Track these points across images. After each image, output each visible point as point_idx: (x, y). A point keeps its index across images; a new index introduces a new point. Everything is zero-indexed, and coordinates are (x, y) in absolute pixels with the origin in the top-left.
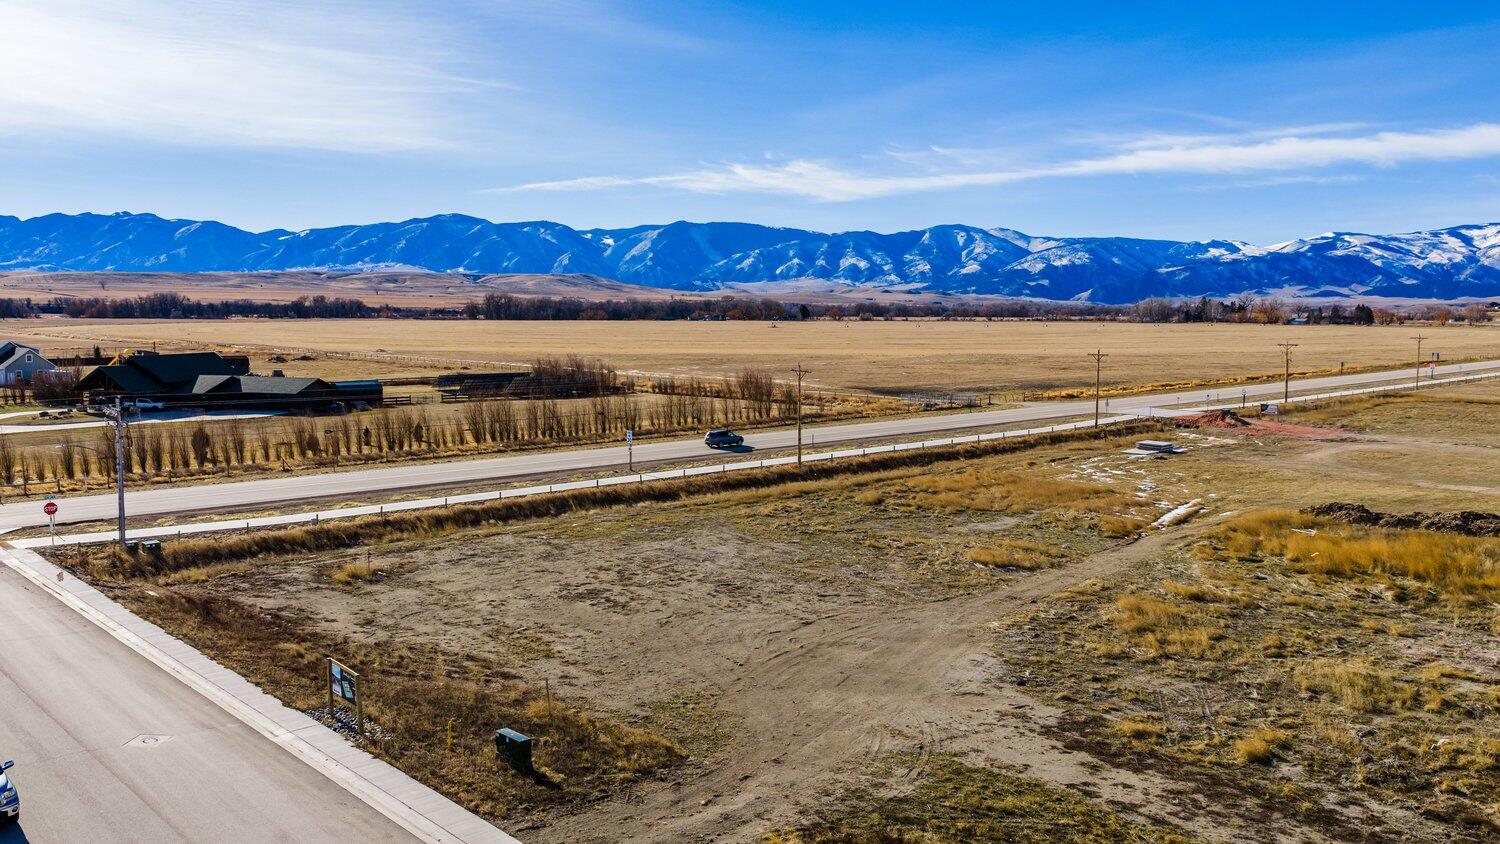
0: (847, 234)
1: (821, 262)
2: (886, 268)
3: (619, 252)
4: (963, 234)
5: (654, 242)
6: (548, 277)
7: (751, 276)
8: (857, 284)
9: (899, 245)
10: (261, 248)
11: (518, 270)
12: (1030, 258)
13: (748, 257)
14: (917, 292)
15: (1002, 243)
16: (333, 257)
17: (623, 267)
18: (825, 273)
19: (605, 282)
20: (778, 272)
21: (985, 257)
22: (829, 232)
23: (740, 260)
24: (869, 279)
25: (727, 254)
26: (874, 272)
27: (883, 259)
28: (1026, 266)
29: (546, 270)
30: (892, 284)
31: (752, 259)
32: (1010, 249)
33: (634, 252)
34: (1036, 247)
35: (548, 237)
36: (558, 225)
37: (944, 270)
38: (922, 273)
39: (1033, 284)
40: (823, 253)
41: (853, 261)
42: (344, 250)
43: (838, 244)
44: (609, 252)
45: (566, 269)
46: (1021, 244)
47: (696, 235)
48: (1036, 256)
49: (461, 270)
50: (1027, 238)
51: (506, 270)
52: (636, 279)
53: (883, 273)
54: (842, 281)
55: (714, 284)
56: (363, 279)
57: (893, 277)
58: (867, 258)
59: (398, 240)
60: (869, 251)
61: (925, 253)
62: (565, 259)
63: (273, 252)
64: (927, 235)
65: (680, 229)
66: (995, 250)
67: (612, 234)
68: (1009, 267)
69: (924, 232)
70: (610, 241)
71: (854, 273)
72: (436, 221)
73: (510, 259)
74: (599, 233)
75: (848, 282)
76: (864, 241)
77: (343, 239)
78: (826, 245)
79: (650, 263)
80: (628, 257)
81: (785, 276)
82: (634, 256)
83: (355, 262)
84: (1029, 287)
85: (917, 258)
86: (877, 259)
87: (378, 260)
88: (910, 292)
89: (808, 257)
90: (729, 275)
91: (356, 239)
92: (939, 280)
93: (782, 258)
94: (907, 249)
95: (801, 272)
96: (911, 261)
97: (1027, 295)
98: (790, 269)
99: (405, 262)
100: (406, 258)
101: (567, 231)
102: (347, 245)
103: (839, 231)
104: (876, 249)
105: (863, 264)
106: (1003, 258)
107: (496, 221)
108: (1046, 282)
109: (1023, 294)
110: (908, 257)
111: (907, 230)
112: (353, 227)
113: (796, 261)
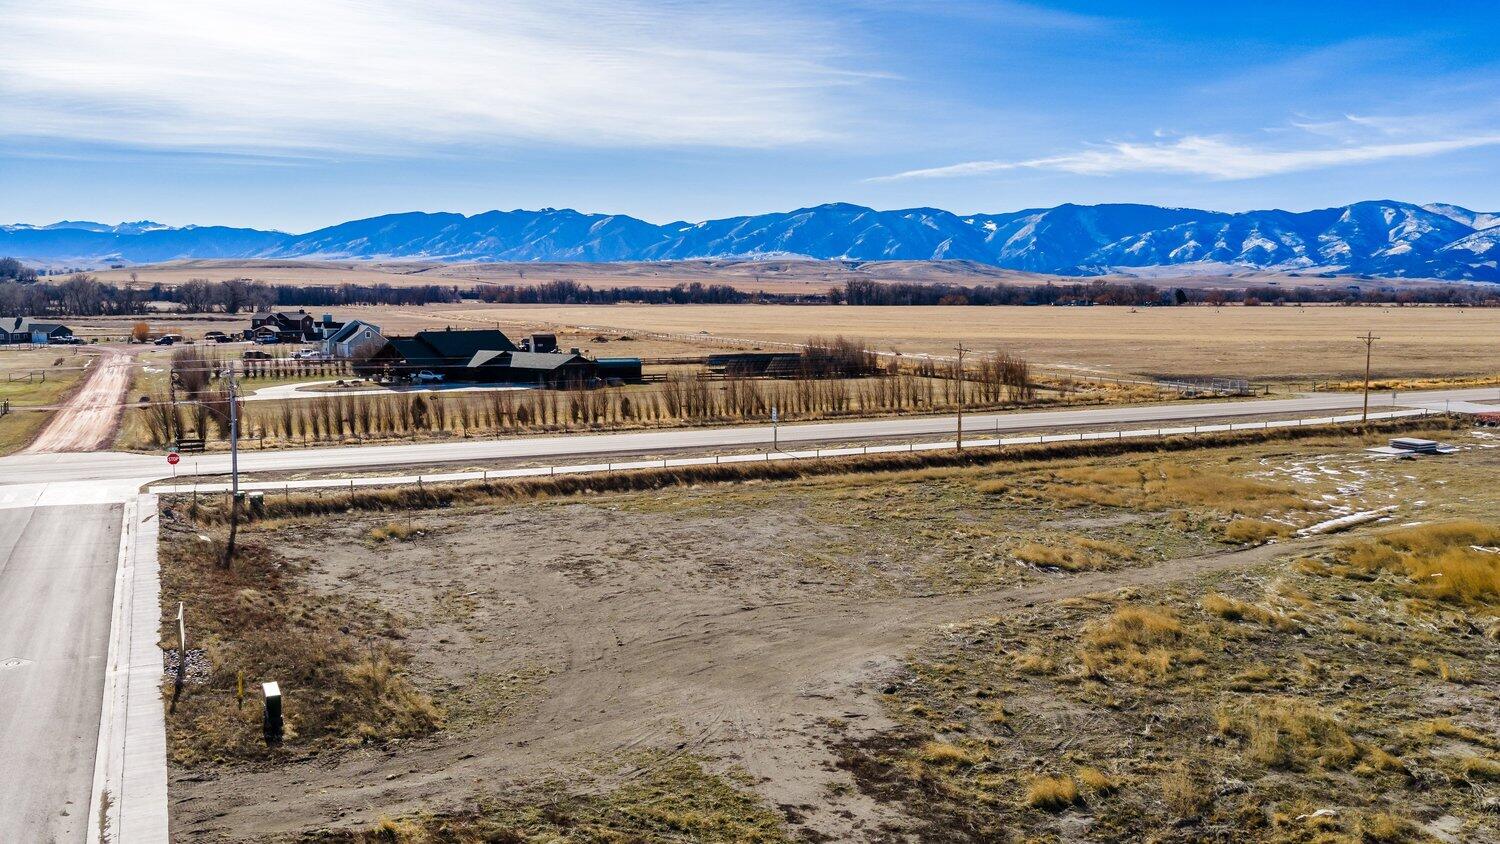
0: (1253, 214)
1: (1221, 244)
2: (1296, 250)
3: (1001, 237)
4: (1391, 210)
5: (1039, 227)
6: (924, 263)
7: (1142, 260)
8: (1262, 267)
9: (1312, 226)
10: (665, 239)
11: (897, 257)
12: (1473, 236)
13: (1139, 239)
14: (1332, 275)
15: (1439, 220)
16: (725, 247)
17: (1005, 253)
18: (1225, 256)
19: (982, 267)
20: (1172, 255)
21: (1418, 236)
22: (1231, 212)
23: (1130, 244)
24: (1276, 261)
25: (1115, 238)
26: (1283, 254)
27: (1293, 240)
28: (1468, 245)
29: (927, 256)
30: (1303, 266)
31: (1143, 242)
32: (1448, 226)
33: (1017, 236)
34: (1481, 224)
35: (930, 224)
36: (938, 211)
37: (1366, 252)
38: (1340, 256)
39: (1478, 265)
40: (1223, 234)
41: (1259, 242)
42: (736, 240)
43: (1240, 225)
44: (990, 237)
45: (947, 255)
46: (1464, 221)
47: (1083, 219)
48: (1482, 234)
49: (844, 258)
50: (1471, 215)
51: (888, 257)
52: (1018, 265)
53: (1293, 255)
54: (1245, 264)
55: (1100, 270)
56: (749, 267)
57: (1305, 259)
58: (1276, 240)
59: (786, 230)
60: (1278, 232)
61: (1344, 232)
62: (946, 245)
63: (674, 242)
64: (1348, 213)
65: (1067, 213)
66: (1431, 228)
67: (994, 218)
68: (1447, 247)
69: (1343, 210)
70: (992, 226)
71: (1259, 256)
72: (822, 210)
73: (891, 246)
74: (981, 218)
75: (1252, 265)
76: (1271, 221)
77: (736, 230)
78: (1227, 226)
79: (1032, 248)
80: (1010, 242)
81: (1179, 260)
82: (1016, 241)
83: (746, 251)
84: (1471, 270)
85: (1335, 238)
86: (1287, 240)
87: (766, 249)
88: (1321, 276)
89: (1206, 240)
90: (1116, 259)
91: (748, 229)
92: (1359, 263)
93: (1178, 240)
94: (1323, 229)
95: (1198, 255)
96: (1328, 242)
97: (1469, 279)
98: (1185, 252)
99: (792, 251)
100: (793, 246)
101: (949, 216)
102: (740, 234)
103: (1244, 210)
104: (1286, 228)
105: (1269, 246)
106: (1441, 238)
107: (878, 209)
108: (1493, 264)
109: (1463, 277)
110: (1323, 237)
111: (1324, 207)
112: (745, 218)
113: (1192, 243)
